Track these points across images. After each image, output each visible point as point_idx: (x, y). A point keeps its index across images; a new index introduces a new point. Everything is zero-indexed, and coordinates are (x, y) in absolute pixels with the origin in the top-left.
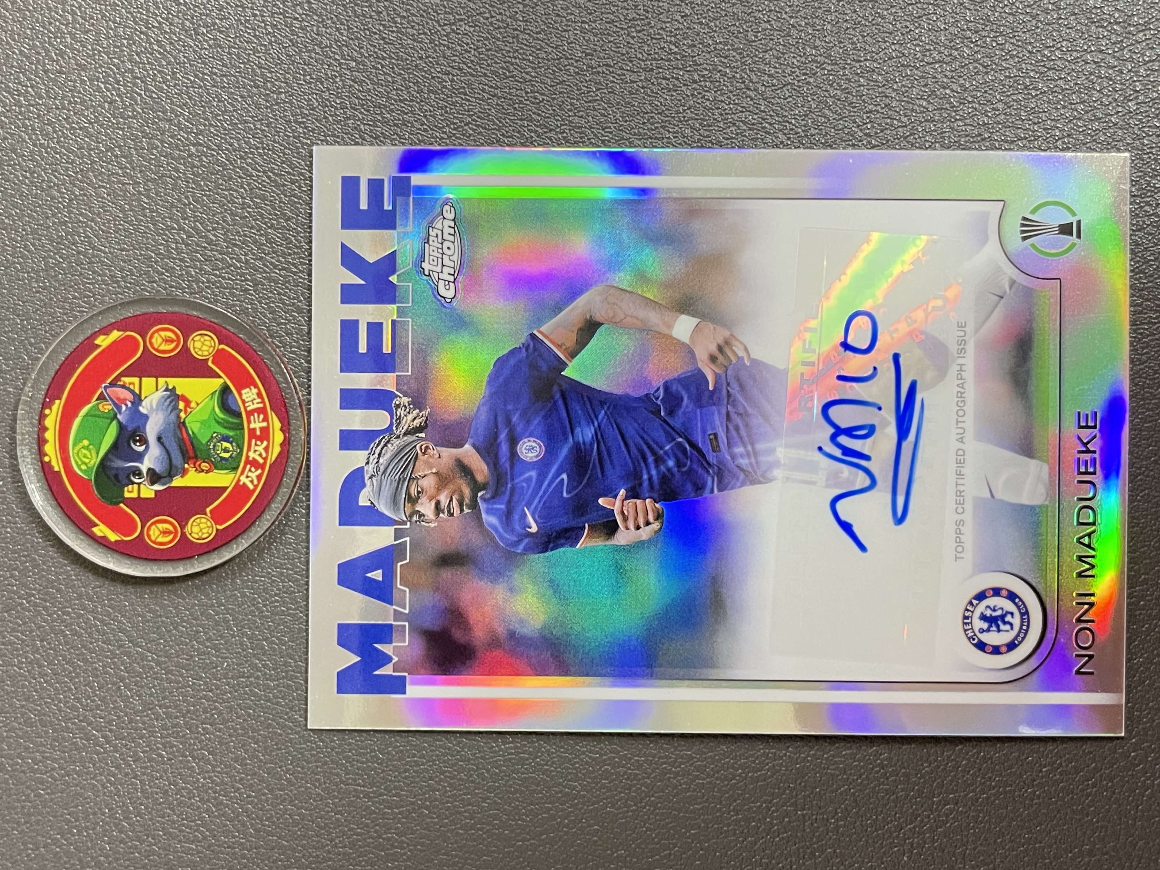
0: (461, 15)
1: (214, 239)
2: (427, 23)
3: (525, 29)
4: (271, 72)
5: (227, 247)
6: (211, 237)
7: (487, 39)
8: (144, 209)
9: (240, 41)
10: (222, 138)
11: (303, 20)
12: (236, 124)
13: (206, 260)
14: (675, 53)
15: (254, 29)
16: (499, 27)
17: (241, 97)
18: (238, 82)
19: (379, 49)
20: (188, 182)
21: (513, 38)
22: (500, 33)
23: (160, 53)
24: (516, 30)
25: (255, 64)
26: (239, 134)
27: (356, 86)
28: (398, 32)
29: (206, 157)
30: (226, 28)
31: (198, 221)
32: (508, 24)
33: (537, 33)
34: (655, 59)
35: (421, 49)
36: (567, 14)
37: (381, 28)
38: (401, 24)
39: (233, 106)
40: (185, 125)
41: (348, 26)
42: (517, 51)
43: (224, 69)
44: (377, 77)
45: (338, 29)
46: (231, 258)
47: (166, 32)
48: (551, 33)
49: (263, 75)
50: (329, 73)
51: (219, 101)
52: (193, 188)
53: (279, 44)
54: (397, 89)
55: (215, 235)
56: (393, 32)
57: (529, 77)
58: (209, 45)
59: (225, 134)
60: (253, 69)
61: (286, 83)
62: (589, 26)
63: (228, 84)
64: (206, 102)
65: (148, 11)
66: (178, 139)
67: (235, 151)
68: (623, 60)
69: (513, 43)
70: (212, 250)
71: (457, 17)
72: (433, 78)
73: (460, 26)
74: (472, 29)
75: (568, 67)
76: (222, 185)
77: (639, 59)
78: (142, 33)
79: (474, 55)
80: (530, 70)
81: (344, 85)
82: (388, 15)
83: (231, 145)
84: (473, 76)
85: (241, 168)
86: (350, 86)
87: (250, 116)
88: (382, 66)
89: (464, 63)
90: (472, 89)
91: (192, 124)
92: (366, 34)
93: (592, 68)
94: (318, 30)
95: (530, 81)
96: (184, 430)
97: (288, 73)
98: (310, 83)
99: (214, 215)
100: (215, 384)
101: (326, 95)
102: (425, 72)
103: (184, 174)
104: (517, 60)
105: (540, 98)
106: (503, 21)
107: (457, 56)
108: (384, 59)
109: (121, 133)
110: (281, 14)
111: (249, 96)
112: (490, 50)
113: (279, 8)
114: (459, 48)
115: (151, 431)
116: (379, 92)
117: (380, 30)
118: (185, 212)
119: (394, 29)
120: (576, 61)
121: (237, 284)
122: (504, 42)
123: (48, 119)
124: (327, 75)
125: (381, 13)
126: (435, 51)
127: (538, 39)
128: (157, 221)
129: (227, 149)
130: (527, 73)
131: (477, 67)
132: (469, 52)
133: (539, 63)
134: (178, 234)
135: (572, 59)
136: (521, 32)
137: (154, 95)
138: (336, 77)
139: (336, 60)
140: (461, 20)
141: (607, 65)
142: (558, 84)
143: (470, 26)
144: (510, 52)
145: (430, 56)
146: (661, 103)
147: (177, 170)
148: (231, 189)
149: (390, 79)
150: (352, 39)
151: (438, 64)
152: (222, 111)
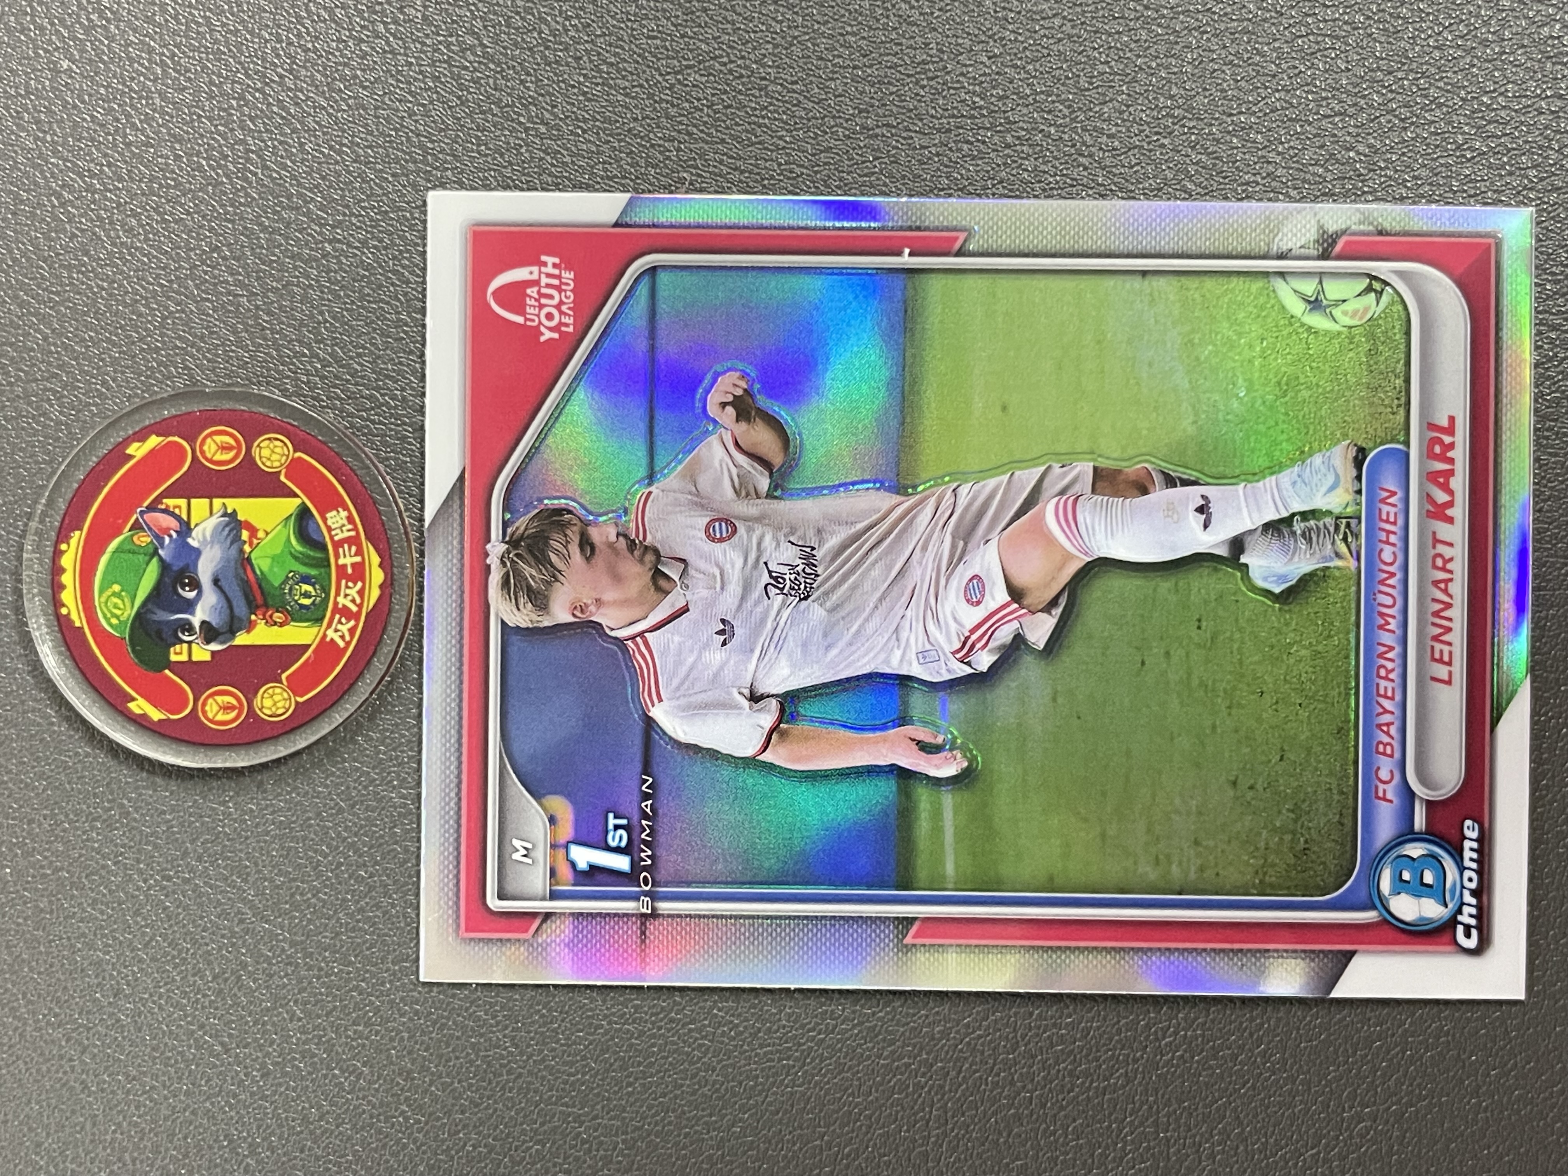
0: (689, 59)
1: (359, 368)
2: (644, 72)
3: (776, 78)
4: (432, 142)
5: (376, 380)
6: (356, 366)
7: (726, 92)
8: (264, 329)
9: (390, 99)
10: (367, 232)
11: (475, 70)
12: (386, 212)
13: (349, 398)
14: (981, 108)
15: (409, 83)
16: (742, 76)
17: (393, 175)
18: (388, 156)
19: (579, 109)
20: (322, 292)
21: (760, 90)
22: (743, 84)
23: (282, 118)
24: (764, 79)
25: (411, 131)
26: (392, 226)
27: (548, 158)
28: (603, 84)
29: (347, 257)
30: (371, 83)
31: (337, 344)
32: (753, 72)
33: (793, 83)
34: (954, 116)
35: (636, 107)
36: (834, 56)
37: (582, 79)
38: (608, 73)
39: (381, 188)
40: (317, 215)
41: (536, 77)
42: (766, 108)
43: (369, 138)
44: (576, 146)
45: (522, 82)
46: (382, 395)
47: (290, 89)
48: (811, 82)
49: (421, 146)
50: (512, 140)
51: (363, 181)
52: (329, 300)
53: (443, 102)
54: (604, 163)
55: (359, 364)
56: (597, 84)
57: (781, 143)
58: (348, 105)
59: (371, 226)
60: (408, 139)
61: (454, 156)
62: (863, 72)
63: (376, 158)
64: (345, 183)
65: (264, 60)
66: (309, 235)
67: (385, 248)
68: (910, 118)
69: (761, 96)
70: (357, 384)
71: (684, 63)
72: (652, 146)
73: (689, 75)
74: (704, 79)
75: (835, 129)
76: (368, 295)
77: (932, 116)
78: (257, 90)
79: (709, 116)
80: (784, 133)
81: (532, 157)
82: (591, 61)
83: (381, 241)
84: (707, 143)
85: (395, 272)
86: (541, 159)
87: (405, 202)
88: (584, 131)
89: (695, 126)
90: (706, 160)
91: (327, 213)
92: (560, 88)
93: (869, 130)
94: (495, 84)
95: (784, 148)
96: (249, 568)
97: (457, 143)
98: (486, 155)
99: (359, 336)
100: (290, 505)
101: (508, 172)
102: (642, 138)
103: (317, 281)
104: (766, 121)
105: (798, 170)
106: (747, 67)
107: (684, 115)
108: (585, 121)
109: (230, 226)
110: (445, 62)
111: (403, 174)
112: (730, 106)
113: (443, 54)
114: (687, 105)
115: (205, 570)
116: (580, 167)
117: (579, 83)
118: (321, 334)
119: (600, 81)
120: (847, 120)
121: (391, 430)
122: (748, 95)
123: (132, 210)
124: (509, 143)
125: (580, 58)
126: (655, 109)
127: (794, 91)
128: (281, 345)
129: (375, 247)
130: (781, 138)
131: (713, 131)
132: (702, 110)
133: (796, 123)
134: (311, 363)
135: (840, 117)
136: (772, 82)
137: (275, 175)
138: (521, 146)
139: (520, 123)
140: (688, 67)
141: (888, 125)
142: (822, 152)
143: (701, 75)
144: (756, 109)
145: (648, 117)
146: (962, 175)
147: (308, 277)
148: (382, 301)
149: (594, 149)
150: (542, 95)
151: (658, 127)
152: (367, 196)
